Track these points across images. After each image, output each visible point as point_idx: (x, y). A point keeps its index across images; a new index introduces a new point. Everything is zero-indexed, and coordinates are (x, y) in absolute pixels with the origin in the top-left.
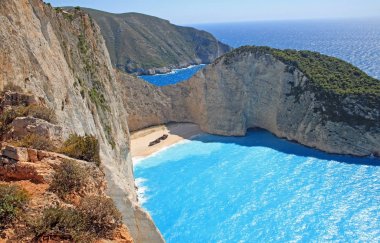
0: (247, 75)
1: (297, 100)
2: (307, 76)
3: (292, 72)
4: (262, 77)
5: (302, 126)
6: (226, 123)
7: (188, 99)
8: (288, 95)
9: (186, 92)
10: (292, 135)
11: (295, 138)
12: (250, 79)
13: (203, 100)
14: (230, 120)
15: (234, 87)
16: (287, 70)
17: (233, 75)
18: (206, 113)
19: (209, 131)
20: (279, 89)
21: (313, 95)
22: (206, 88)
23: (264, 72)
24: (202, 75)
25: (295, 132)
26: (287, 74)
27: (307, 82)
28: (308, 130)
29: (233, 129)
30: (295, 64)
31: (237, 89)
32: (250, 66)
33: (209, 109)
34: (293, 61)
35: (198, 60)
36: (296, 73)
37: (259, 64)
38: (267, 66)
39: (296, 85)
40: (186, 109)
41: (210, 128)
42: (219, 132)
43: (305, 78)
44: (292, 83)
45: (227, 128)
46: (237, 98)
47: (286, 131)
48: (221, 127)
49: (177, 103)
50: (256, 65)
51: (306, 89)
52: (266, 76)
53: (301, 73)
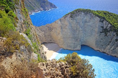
0: (81, 23)
1: (106, 35)
2: (111, 24)
3: (102, 22)
4: (88, 24)
5: (109, 46)
6: (72, 45)
7: (52, 33)
8: (101, 32)
9: (50, 29)
10: (103, 50)
11: (104, 51)
12: (82, 24)
13: (61, 34)
14: (74, 44)
15: (75, 29)
16: (100, 21)
17: (75, 23)
18: (62, 40)
19: (65, 48)
20: (97, 30)
21: (115, 33)
22: (62, 28)
23: (89, 22)
24: (59, 22)
25: (104, 49)
26: (100, 23)
27: (110, 27)
28: (112, 49)
29: (76, 47)
30: (104, 18)
31: (77, 29)
32: (83, 19)
33: (64, 38)
34: (103, 17)
35: (42, 9)
36: (104, 22)
37: (87, 18)
38: (90, 19)
39: (105, 28)
40: (51, 37)
41: (65, 47)
42: (69, 49)
43: (109, 25)
44: (103, 27)
45: (73, 47)
46: (77, 33)
47: (100, 48)
48: (70, 46)
49: (47, 34)
50: (85, 18)
51: (111, 30)
52: (90, 23)
53: (107, 23)
